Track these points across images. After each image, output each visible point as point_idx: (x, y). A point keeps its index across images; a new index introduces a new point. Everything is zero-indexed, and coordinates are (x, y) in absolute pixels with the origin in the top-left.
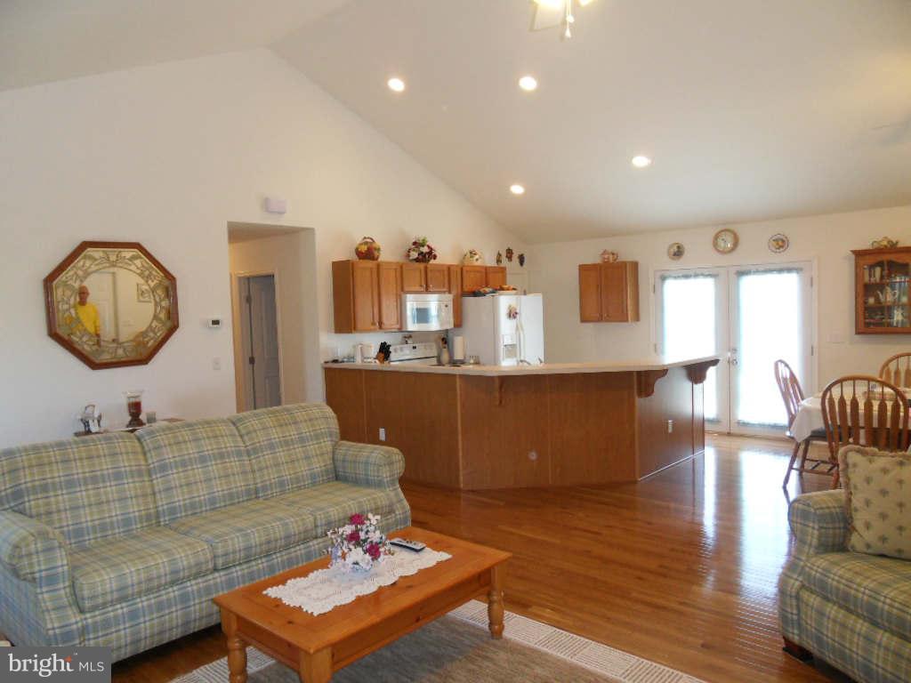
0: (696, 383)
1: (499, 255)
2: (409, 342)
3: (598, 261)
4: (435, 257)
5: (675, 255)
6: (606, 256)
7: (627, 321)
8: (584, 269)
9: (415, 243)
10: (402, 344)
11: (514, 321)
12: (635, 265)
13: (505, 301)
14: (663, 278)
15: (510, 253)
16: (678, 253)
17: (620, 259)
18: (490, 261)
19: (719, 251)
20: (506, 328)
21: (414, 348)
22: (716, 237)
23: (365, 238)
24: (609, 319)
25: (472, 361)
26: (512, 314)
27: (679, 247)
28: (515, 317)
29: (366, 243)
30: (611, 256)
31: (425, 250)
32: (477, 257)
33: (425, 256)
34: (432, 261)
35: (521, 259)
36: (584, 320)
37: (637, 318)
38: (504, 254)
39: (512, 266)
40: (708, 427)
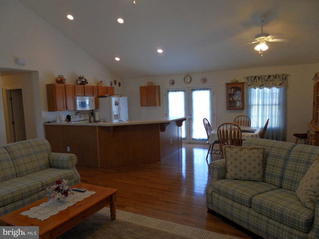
0: (179, 126)
1: (111, 83)
2: (78, 114)
3: (146, 85)
4: (87, 83)
5: (172, 83)
6: (149, 83)
7: (156, 106)
8: (142, 88)
9: (79, 78)
10: (76, 115)
11: (118, 106)
12: (159, 87)
13: (114, 99)
14: (168, 92)
15: (115, 82)
16: (173, 83)
17: (153, 85)
18: (108, 85)
19: (185, 82)
20: (115, 109)
21: (80, 116)
22: (185, 78)
23: (59, 75)
24: (150, 105)
25: (102, 121)
26: (117, 104)
27: (173, 81)
28: (118, 105)
29: (60, 77)
30: (151, 83)
31: (84, 80)
32: (103, 83)
33: (83, 82)
34: (86, 85)
35: (120, 84)
36: (142, 105)
37: (160, 105)
38: (113, 82)
39: (116, 87)
40: (183, 141)
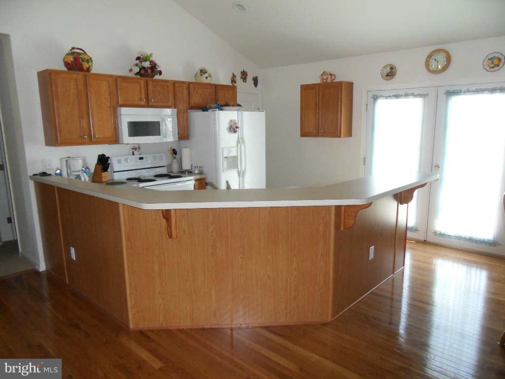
0: (401, 203)
1: (234, 76)
2: (135, 153)
3: (318, 81)
4: (160, 73)
5: (387, 75)
6: (325, 77)
7: (340, 136)
8: (305, 88)
9: (138, 58)
10: (129, 155)
11: (236, 135)
12: (350, 85)
13: (225, 117)
14: (375, 98)
15: (244, 75)
16: (391, 73)
17: (336, 80)
18: (225, 80)
19: (430, 71)
20: (227, 142)
21: (141, 158)
22: (430, 56)
23: (73, 48)
24: (325, 134)
25: (197, 171)
26: (233, 128)
27: (392, 68)
28: (235, 132)
29: (73, 53)
30: (329, 76)
31: (147, 64)
32: (207, 75)
33: (146, 71)
34: (157, 77)
35: (256, 81)
36: (304, 134)
37: (350, 134)
38: (238, 76)
39: (243, 89)
40: (410, 234)
